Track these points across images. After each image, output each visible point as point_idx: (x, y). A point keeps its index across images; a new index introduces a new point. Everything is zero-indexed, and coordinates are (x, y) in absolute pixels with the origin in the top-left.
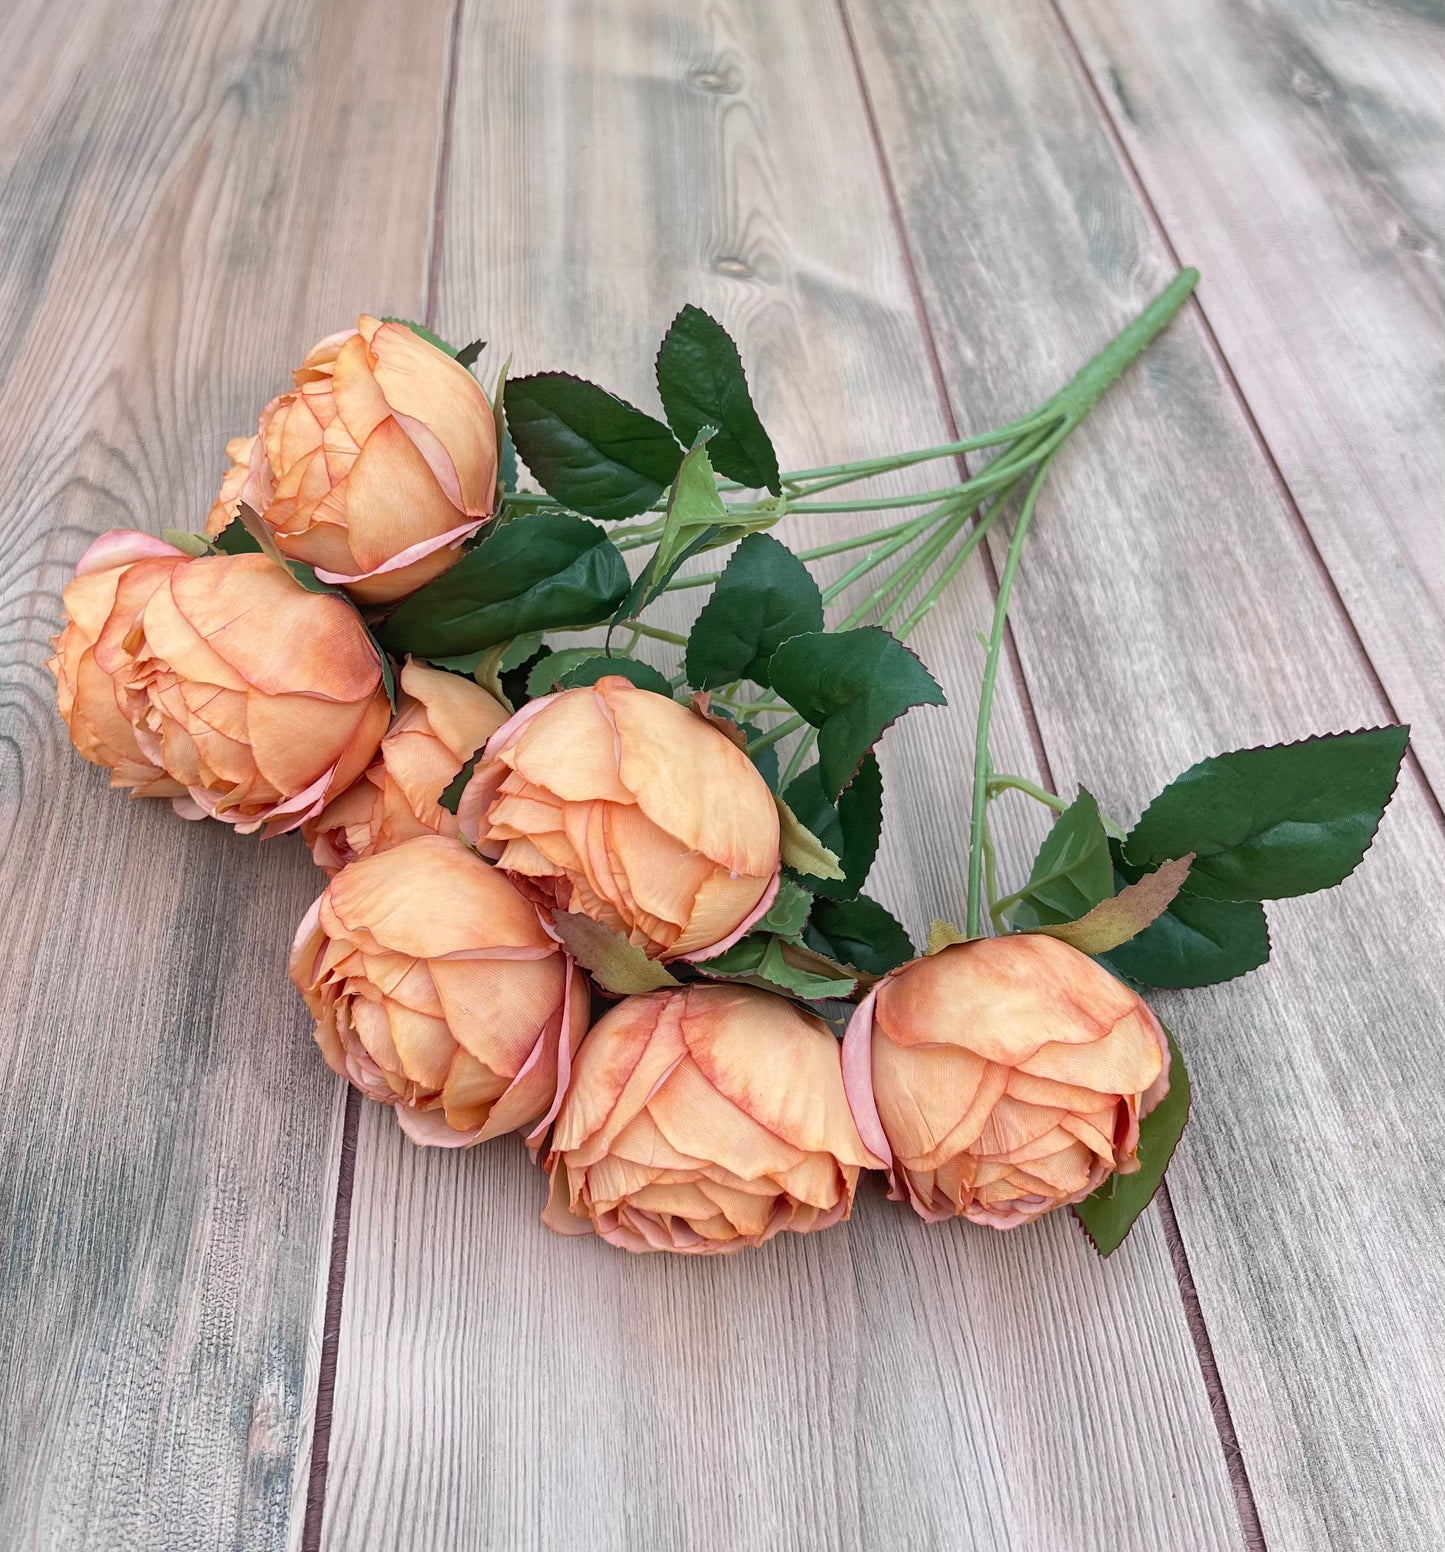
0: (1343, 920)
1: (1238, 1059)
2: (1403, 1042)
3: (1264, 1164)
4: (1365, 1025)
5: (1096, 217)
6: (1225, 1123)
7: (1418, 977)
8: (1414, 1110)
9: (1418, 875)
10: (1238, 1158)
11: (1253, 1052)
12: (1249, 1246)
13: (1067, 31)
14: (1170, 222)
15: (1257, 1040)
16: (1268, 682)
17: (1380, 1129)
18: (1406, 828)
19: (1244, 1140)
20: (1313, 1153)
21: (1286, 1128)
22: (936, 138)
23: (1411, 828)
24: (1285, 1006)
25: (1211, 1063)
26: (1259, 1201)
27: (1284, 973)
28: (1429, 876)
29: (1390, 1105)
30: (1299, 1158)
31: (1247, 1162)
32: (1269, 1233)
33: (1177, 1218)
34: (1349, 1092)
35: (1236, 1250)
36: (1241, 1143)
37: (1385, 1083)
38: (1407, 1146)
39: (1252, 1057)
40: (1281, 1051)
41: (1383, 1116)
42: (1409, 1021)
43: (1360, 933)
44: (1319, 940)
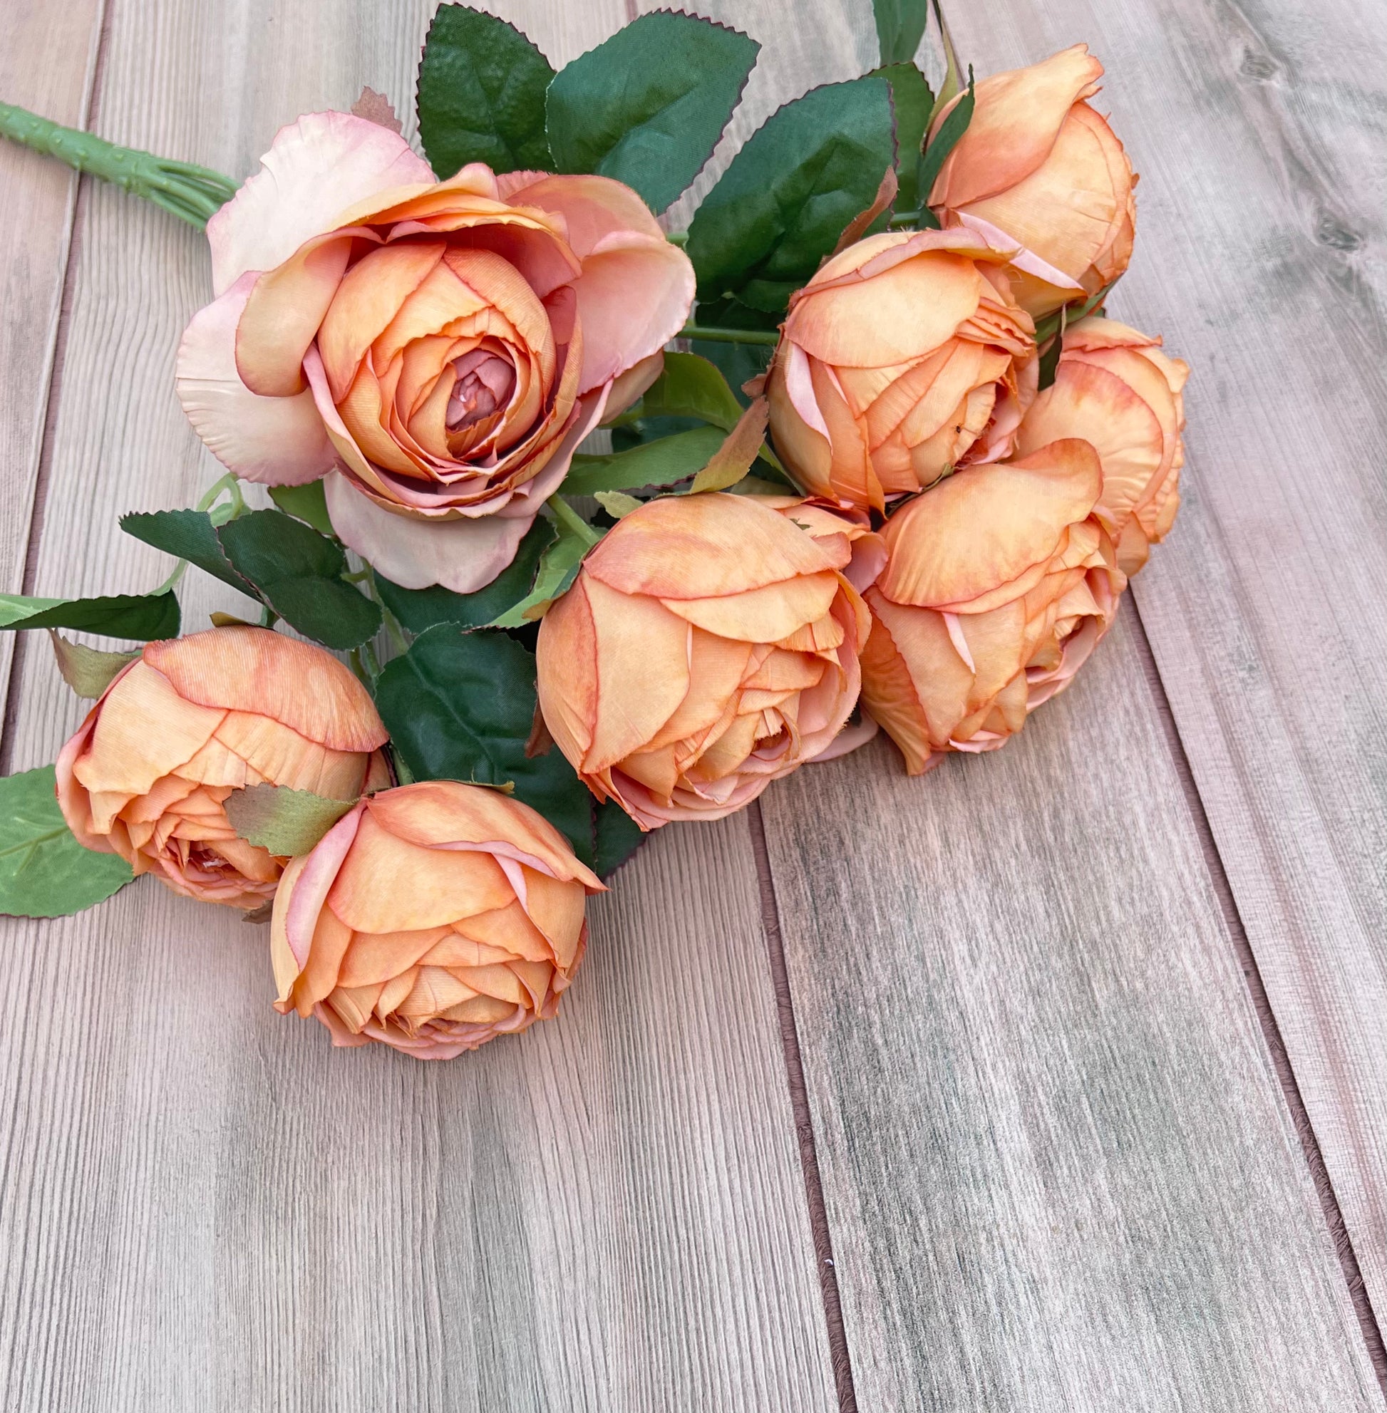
0: (1072, 955)
1: (934, 1134)
2: (1124, 1100)
3: (950, 1258)
4: (1083, 1082)
6: (911, 1212)
7: (1151, 1019)
8: (1126, 1181)
9: (1165, 893)
10: (921, 1253)
11: (951, 1124)
12: (923, 1357)
15: (957, 1109)
17: (1084, 1207)
18: (1158, 835)
19: (930, 1230)
20: (1007, 1242)
21: (980, 1213)
23: (1164, 835)
24: (994, 1066)
25: (903, 1141)
26: (940, 1303)
27: (997, 1026)
28: (1178, 893)
29: (1100, 1178)
30: (990, 1248)
31: (931, 1257)
32: (946, 1339)
33: (846, 1330)
34: (1055, 1164)
35: (907, 1362)
37: (1097, 1151)
38: (1113, 1225)
39: (949, 1130)
40: (983, 1121)
41: (1091, 1191)
42: (1133, 1074)
43: (1090, 971)
44: (1042, 982)
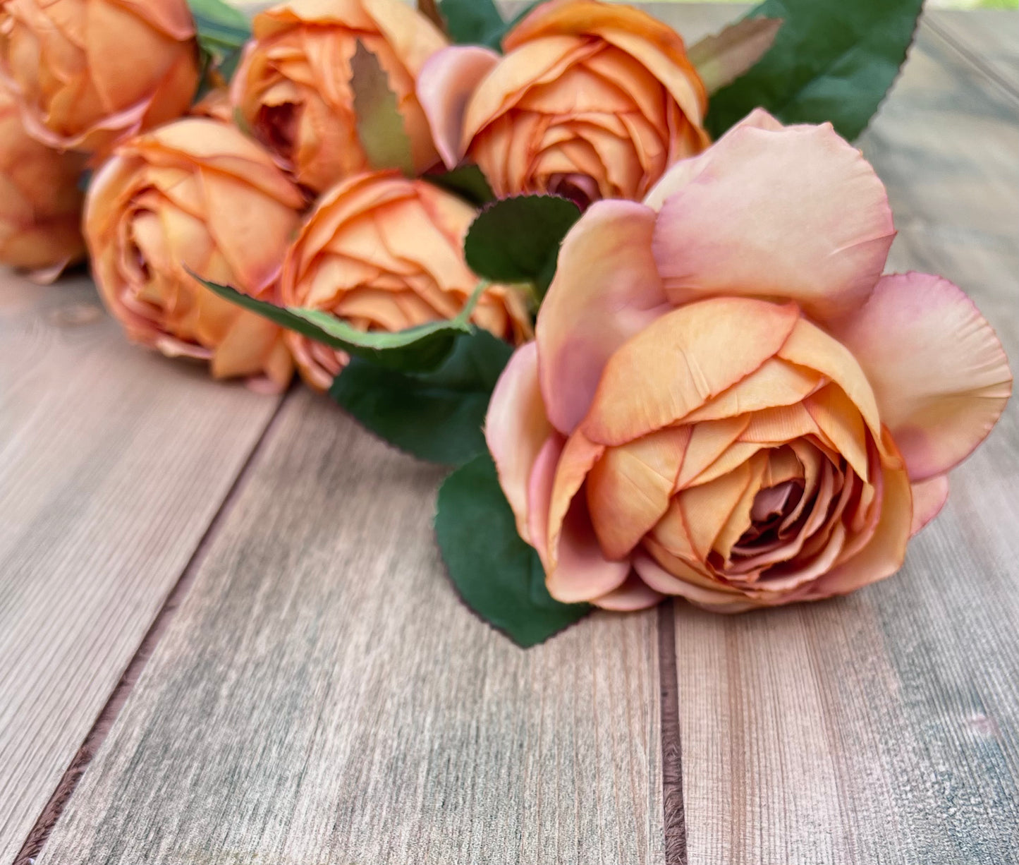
2: (470, 770)
7: (536, 713)
8: (433, 836)
11: (258, 766)
15: (274, 754)
17: (371, 853)
24: (338, 728)
27: (362, 698)
29: (404, 830)
34: (358, 813)
37: (414, 807)
39: (253, 770)
40: (298, 767)
42: (493, 750)
43: (490, 670)
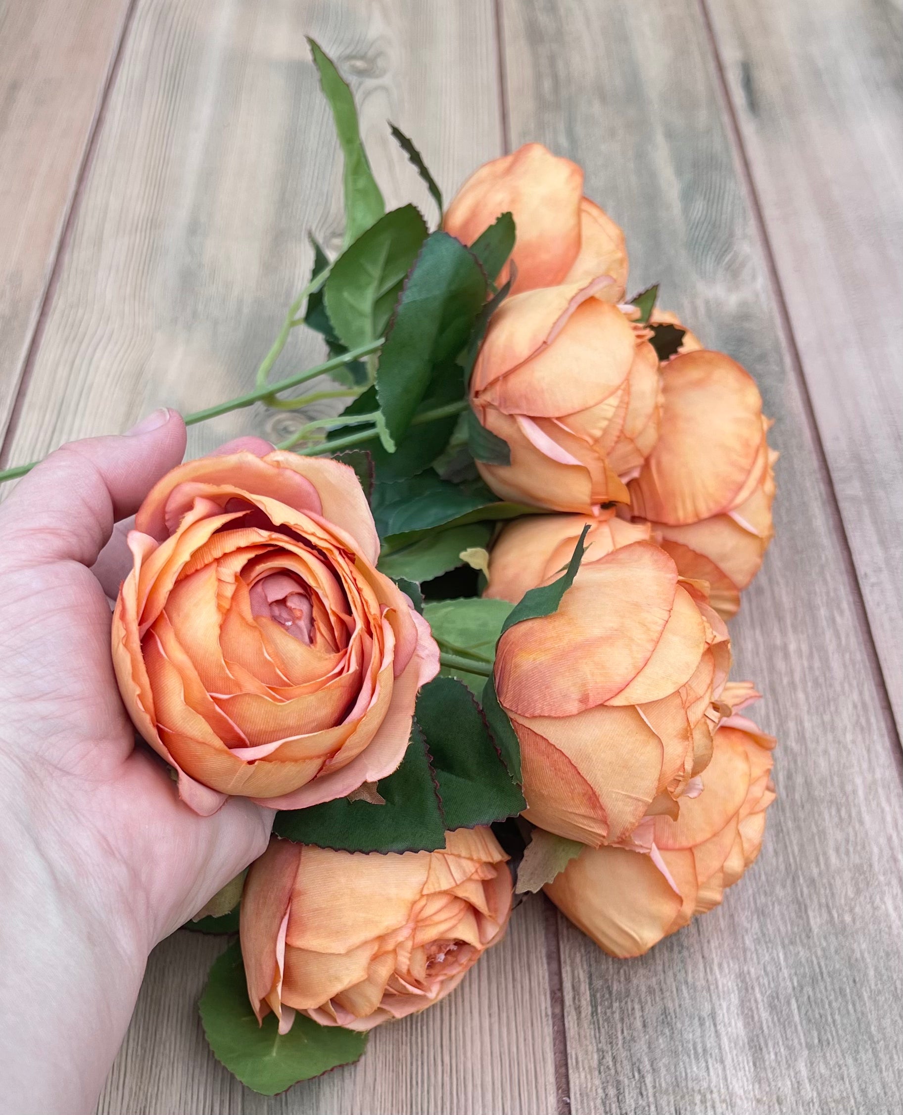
0: (794, 887)
1: (665, 1012)
2: (827, 1006)
4: (794, 988)
5: (699, 207)
6: (639, 1071)
7: (855, 946)
8: (823, 1071)
9: (876, 850)
10: (644, 1104)
11: (680, 1006)
13: (709, 26)
14: (770, 213)
15: (687, 995)
16: (770, 659)
17: (786, 1087)
18: (874, 805)
19: (654, 1087)
20: (718, 1104)
21: (697, 1079)
22: (561, 126)
23: (879, 804)
24: (720, 964)
25: (638, 1014)
28: (887, 852)
29: (802, 1067)
30: (703, 1108)
31: (653, 1108)
34: (764, 1050)
36: (651, 1091)
37: (800, 1044)
38: (809, 1104)
39: (678, 1010)
40: (707, 1007)
41: (792, 1074)
42: (837, 987)
43: (808, 902)
44: (766, 905)
